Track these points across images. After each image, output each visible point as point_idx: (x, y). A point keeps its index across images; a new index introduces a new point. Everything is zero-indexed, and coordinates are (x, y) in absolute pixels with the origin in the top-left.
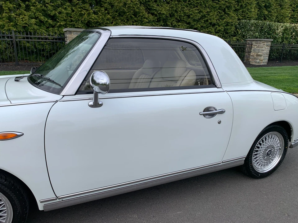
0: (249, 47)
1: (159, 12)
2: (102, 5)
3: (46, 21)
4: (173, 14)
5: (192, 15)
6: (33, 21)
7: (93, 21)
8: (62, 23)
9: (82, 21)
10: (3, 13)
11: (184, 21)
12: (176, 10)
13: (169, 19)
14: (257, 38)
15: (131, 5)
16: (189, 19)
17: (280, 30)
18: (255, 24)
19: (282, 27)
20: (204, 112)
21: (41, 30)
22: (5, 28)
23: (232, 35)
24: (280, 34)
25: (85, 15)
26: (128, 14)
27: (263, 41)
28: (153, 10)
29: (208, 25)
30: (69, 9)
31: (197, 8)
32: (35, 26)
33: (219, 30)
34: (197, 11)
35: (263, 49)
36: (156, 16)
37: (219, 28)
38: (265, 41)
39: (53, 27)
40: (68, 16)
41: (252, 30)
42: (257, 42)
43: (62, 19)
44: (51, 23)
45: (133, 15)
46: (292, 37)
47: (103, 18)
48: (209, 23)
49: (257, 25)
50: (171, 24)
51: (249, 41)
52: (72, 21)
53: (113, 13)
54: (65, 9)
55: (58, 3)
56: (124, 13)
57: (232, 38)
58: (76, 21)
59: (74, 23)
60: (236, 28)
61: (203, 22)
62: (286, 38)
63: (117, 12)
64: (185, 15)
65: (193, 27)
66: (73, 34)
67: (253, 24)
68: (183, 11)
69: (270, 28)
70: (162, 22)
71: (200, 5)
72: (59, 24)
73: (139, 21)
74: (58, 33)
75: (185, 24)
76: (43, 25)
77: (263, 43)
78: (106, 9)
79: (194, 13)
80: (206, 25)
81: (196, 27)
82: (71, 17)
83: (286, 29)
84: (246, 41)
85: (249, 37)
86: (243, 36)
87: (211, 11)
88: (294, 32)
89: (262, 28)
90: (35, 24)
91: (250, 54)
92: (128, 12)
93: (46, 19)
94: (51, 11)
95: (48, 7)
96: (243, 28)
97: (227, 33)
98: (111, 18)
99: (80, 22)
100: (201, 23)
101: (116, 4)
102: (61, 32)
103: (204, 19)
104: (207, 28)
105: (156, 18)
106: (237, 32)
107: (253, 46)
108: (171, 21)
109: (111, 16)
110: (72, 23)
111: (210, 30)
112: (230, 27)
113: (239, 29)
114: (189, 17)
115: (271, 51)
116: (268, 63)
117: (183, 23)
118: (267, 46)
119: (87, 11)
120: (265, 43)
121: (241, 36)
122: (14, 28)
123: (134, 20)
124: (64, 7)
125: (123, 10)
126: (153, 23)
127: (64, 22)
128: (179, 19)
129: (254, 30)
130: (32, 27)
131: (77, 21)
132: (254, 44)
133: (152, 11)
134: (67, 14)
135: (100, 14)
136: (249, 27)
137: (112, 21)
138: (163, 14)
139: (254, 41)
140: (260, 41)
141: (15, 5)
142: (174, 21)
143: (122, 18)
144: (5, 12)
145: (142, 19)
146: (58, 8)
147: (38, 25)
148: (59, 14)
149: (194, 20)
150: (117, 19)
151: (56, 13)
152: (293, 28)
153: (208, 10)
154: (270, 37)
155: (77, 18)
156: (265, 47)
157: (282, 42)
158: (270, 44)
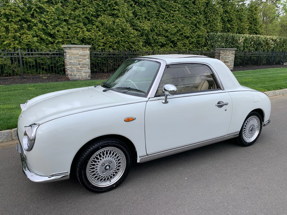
0: (218, 55)
1: (142, 28)
2: (94, 24)
3: (46, 39)
4: (154, 30)
5: (169, 29)
6: (35, 39)
7: (87, 38)
8: (60, 40)
9: (77, 38)
10: (9, 33)
11: (163, 35)
12: (156, 26)
13: (150, 33)
14: (223, 48)
15: (120, 23)
16: (167, 33)
17: (241, 40)
18: (221, 36)
19: (243, 38)
20: (218, 104)
21: (42, 46)
22: (11, 46)
23: (203, 46)
24: (241, 44)
25: (80, 32)
26: (117, 30)
27: (228, 50)
28: (136, 26)
29: (183, 38)
30: (66, 28)
31: (173, 24)
32: (37, 43)
33: (193, 42)
34: (173, 27)
35: (229, 56)
36: (140, 31)
37: (192, 40)
38: (230, 50)
39: (52, 43)
40: (64, 34)
41: (219, 41)
42: (224, 51)
43: (60, 36)
44: (51, 40)
45: (121, 31)
46: (251, 45)
47: (95, 35)
48: (184, 36)
49: (223, 37)
50: (153, 38)
51: (217, 50)
52: (68, 38)
53: (104, 30)
54: (62, 27)
55: (56, 22)
56: (114, 30)
57: (204, 48)
58: (71, 38)
59: (70, 39)
60: (206, 40)
61: (179, 35)
62: (247, 47)
63: (107, 29)
64: (163, 30)
65: (171, 40)
66: (72, 50)
67: (219, 36)
68: (162, 26)
69: (233, 38)
70: (144, 36)
71: (176, 21)
72: (57, 41)
73: (126, 37)
74: (57, 48)
75: (164, 38)
76: (43, 42)
77: (228, 51)
78: (97, 27)
79: (171, 28)
80: (181, 38)
81: (173, 40)
82: (67, 34)
83: (246, 39)
84: (215, 50)
85: (217, 47)
86: (212, 46)
87: (184, 26)
88: (252, 41)
89: (227, 39)
90: (37, 42)
92: (117, 29)
93: (47, 37)
94: (51, 30)
95: (48, 26)
96: (212, 39)
97: (199, 44)
98: (102, 34)
99: (76, 39)
100: (177, 36)
101: (106, 22)
102: (59, 47)
103: (179, 33)
104: (182, 40)
105: (140, 33)
106: (207, 43)
107: (221, 54)
108: (152, 35)
109: (101, 32)
110: (68, 40)
111: (185, 42)
112: (201, 39)
113: (208, 41)
114: (167, 31)
115: (236, 58)
116: (234, 68)
117: (161, 37)
119: (81, 29)
121: (210, 46)
122: (19, 46)
123: (122, 36)
124: (61, 27)
125: (113, 27)
126: (137, 37)
127: (61, 39)
128: (159, 33)
129: (221, 41)
130: (35, 44)
131: (73, 38)
132: (222, 53)
133: (136, 28)
134: (64, 32)
135: (93, 31)
136: (216, 38)
137: (103, 37)
138: (146, 29)
139: (221, 50)
140: (226, 50)
141: (19, 26)
142: (154, 35)
143: (112, 34)
144: (10, 32)
145: (128, 34)
146: (56, 27)
147: (39, 43)
148: (57, 32)
149: (171, 34)
150: (107, 35)
151: (56, 31)
152: (252, 38)
153: (182, 25)
154: (234, 46)
155: (73, 35)
156: (231, 55)
157: (244, 50)
158: (235, 52)
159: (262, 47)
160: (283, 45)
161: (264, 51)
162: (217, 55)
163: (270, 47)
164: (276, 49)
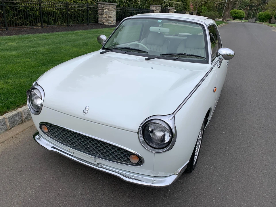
0: (102, 10)
27: (111, 4)
35: (112, 11)
38: (112, 5)
42: (107, 5)
51: (100, 4)
84: (97, 4)
91: (103, 16)
107: (104, 9)
115: (117, 13)
116: (116, 23)
118: (114, 9)
120: (113, 7)
132: (105, 7)
139: (104, 4)
140: (109, 5)
156: (113, 10)
158: (116, 7)
159: (132, 3)
160: (145, 3)
161: (133, 7)
162: (100, 10)
163: (137, 4)
164: (142, 6)
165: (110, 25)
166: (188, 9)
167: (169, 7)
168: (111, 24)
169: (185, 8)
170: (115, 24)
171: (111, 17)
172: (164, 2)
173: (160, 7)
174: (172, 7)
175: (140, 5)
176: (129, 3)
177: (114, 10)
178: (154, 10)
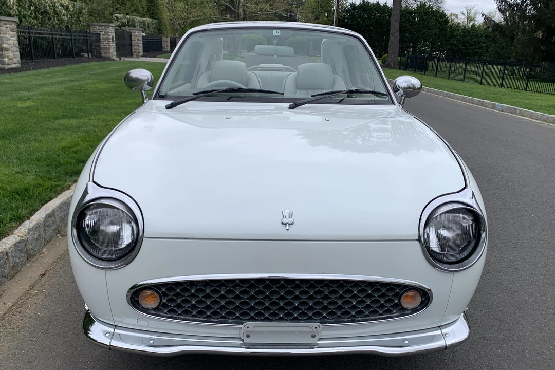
27: (3, 20)
35: (7, 36)
38: (6, 21)
46: (31, 14)
62: (25, 17)
77: (4, 24)
88: (31, 5)
115: (21, 41)
116: (22, 63)
118: (12, 30)
120: (8, 26)
156: (10, 33)
157: (20, 23)
158: (15, 27)
159: (49, 19)
161: (54, 26)
163: (62, 21)
164: (71, 26)
165: (7, 67)
166: (166, 33)
167: (129, 27)
168: (9, 64)
169: (159, 30)
170: (18, 65)
171: (7, 50)
172: (116, 17)
173: (112, 27)
174: (135, 29)
175: (67, 23)
176: (42, 19)
177: (12, 33)
178: (99, 34)
